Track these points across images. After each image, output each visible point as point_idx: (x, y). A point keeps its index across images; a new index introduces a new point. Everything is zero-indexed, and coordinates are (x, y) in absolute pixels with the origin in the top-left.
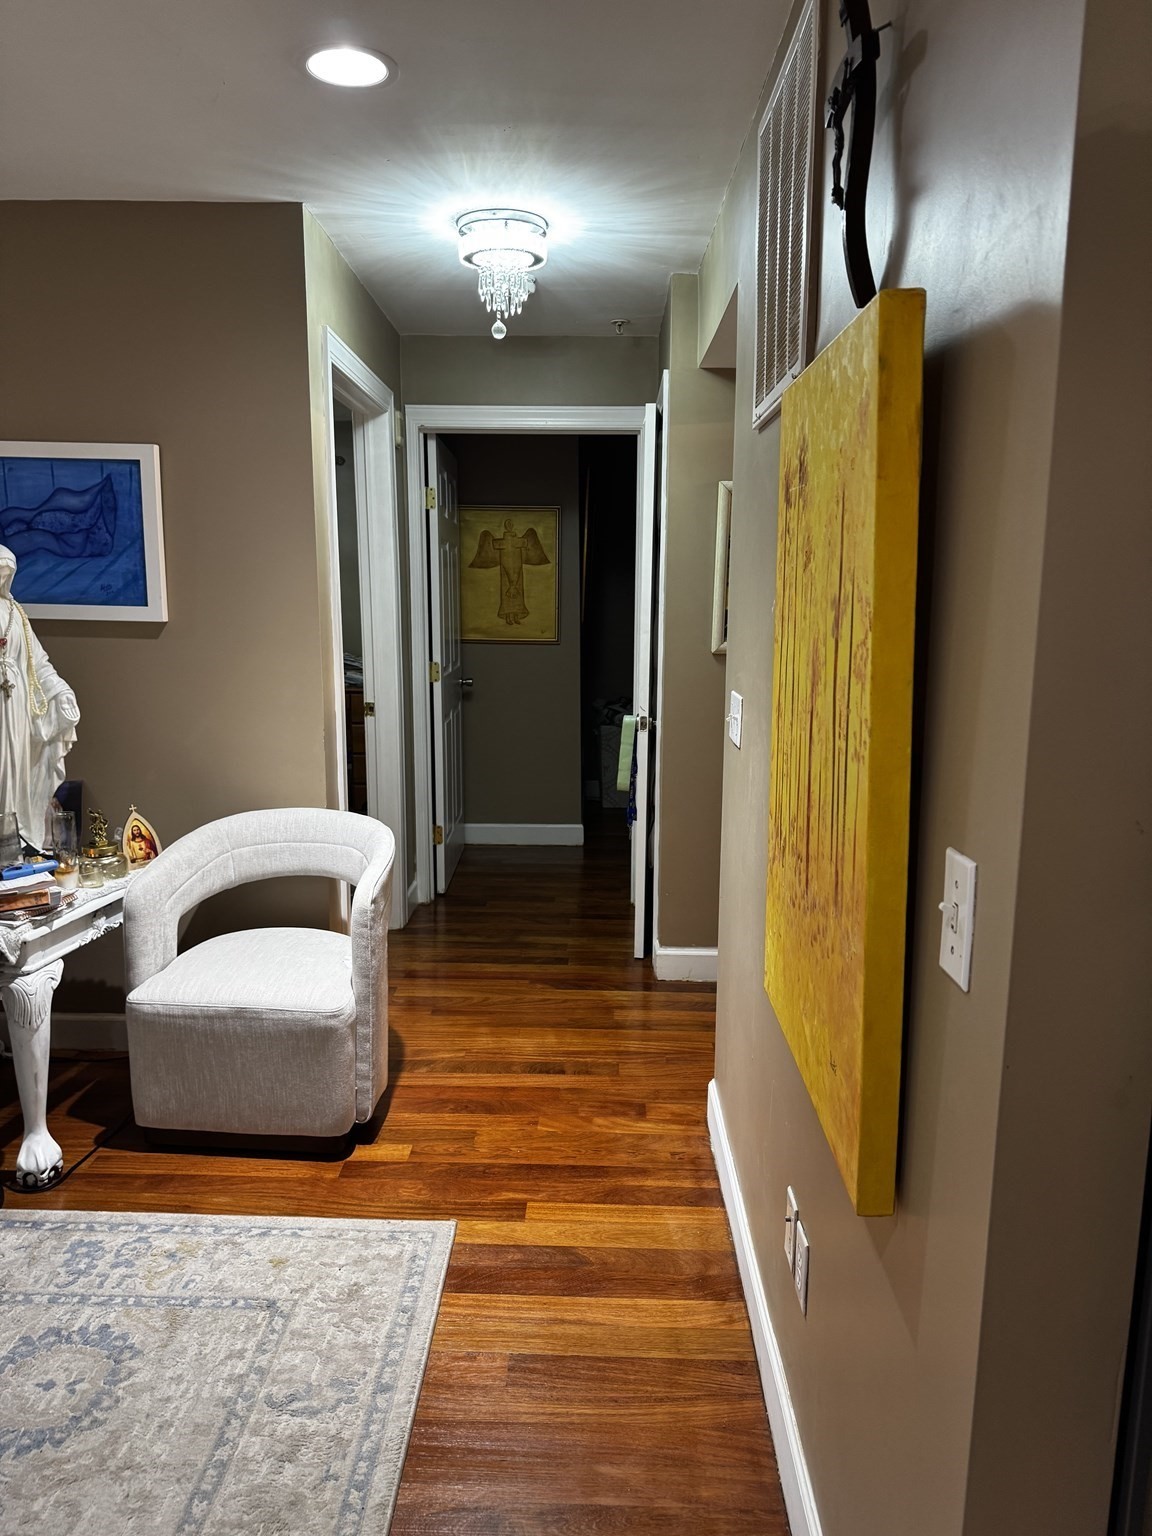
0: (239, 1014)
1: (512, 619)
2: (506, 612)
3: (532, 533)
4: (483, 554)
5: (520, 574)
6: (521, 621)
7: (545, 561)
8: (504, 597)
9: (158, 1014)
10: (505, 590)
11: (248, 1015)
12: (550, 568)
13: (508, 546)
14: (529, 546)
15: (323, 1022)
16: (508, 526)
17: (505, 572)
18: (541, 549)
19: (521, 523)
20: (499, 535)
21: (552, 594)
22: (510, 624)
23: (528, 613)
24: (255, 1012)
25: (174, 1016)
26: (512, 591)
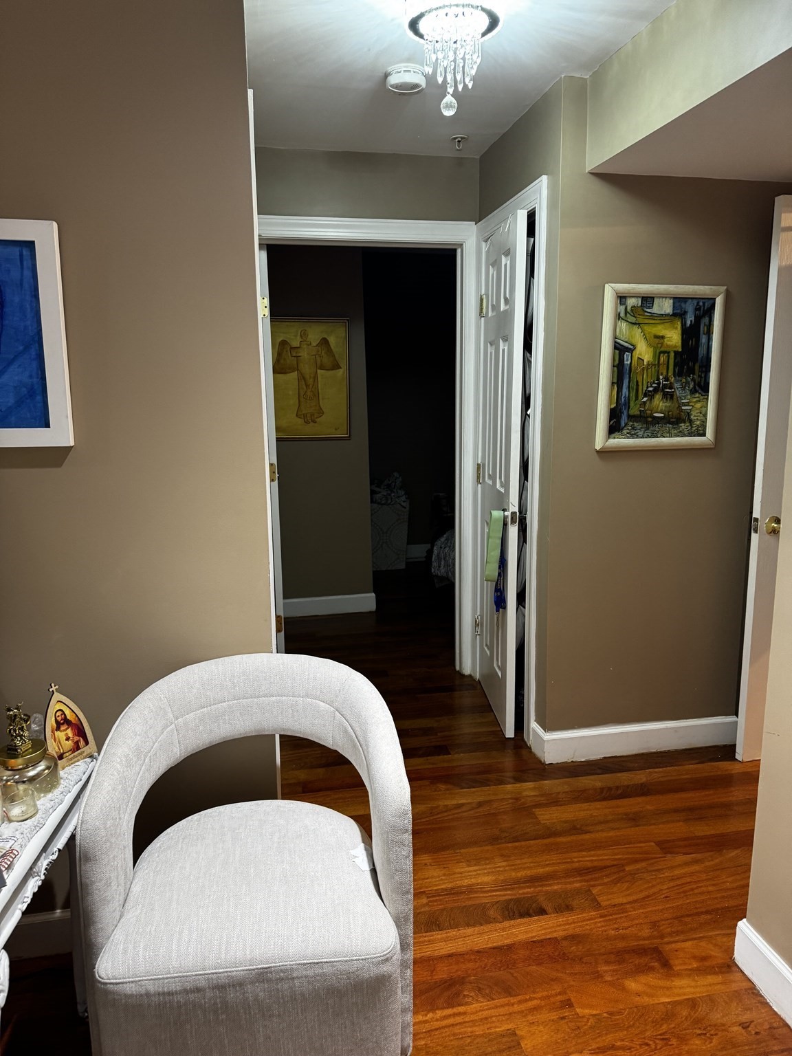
0: (263, 976)
1: (310, 419)
2: (304, 412)
3: (325, 342)
4: (282, 361)
5: (315, 377)
6: (318, 420)
7: (336, 366)
8: (302, 399)
9: (148, 994)
10: (302, 393)
11: (273, 976)
12: (341, 373)
13: (304, 354)
14: (323, 354)
15: (374, 971)
16: (304, 335)
17: (302, 378)
18: (334, 356)
19: (315, 332)
20: (295, 343)
21: (344, 395)
22: (307, 422)
23: (323, 413)
24: (282, 971)
25: (170, 994)
26: (309, 393)
